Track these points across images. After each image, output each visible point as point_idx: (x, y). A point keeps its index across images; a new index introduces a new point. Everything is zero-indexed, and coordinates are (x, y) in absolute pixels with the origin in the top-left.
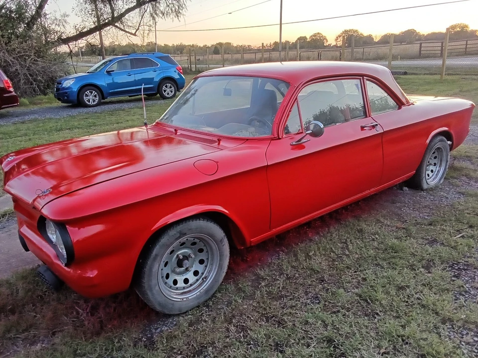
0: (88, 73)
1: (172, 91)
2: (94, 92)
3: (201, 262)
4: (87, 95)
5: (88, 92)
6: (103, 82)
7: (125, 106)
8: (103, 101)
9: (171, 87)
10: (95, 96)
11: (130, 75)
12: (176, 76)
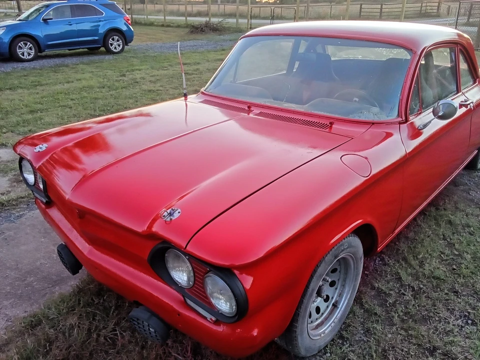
0: (20, 20)
1: (119, 45)
2: (29, 43)
3: (332, 284)
4: (20, 48)
5: (21, 44)
6: (40, 32)
7: (68, 61)
8: (39, 54)
9: (118, 41)
10: (31, 49)
11: (71, 25)
12: (124, 28)
